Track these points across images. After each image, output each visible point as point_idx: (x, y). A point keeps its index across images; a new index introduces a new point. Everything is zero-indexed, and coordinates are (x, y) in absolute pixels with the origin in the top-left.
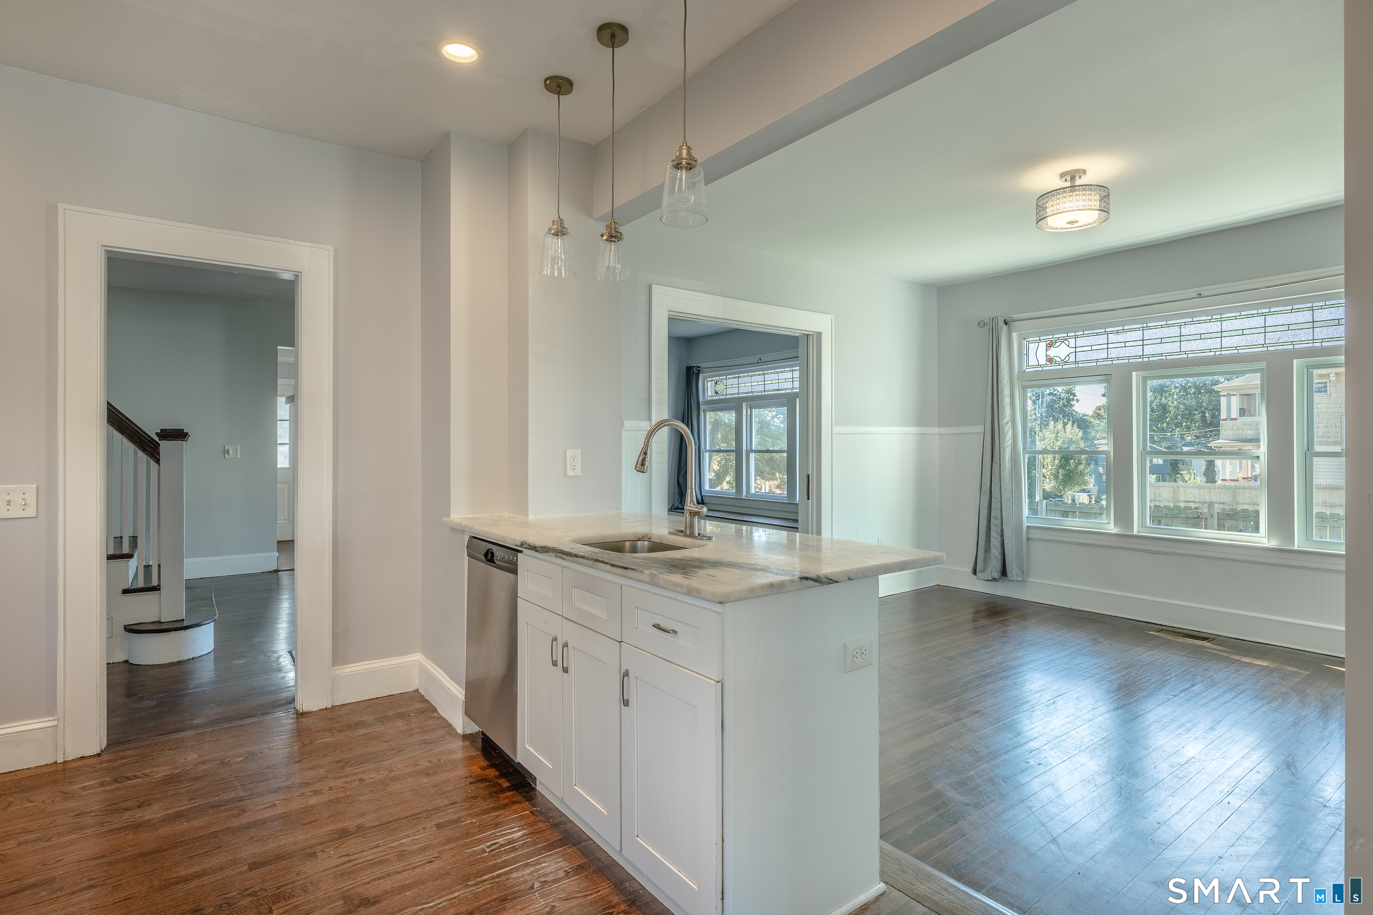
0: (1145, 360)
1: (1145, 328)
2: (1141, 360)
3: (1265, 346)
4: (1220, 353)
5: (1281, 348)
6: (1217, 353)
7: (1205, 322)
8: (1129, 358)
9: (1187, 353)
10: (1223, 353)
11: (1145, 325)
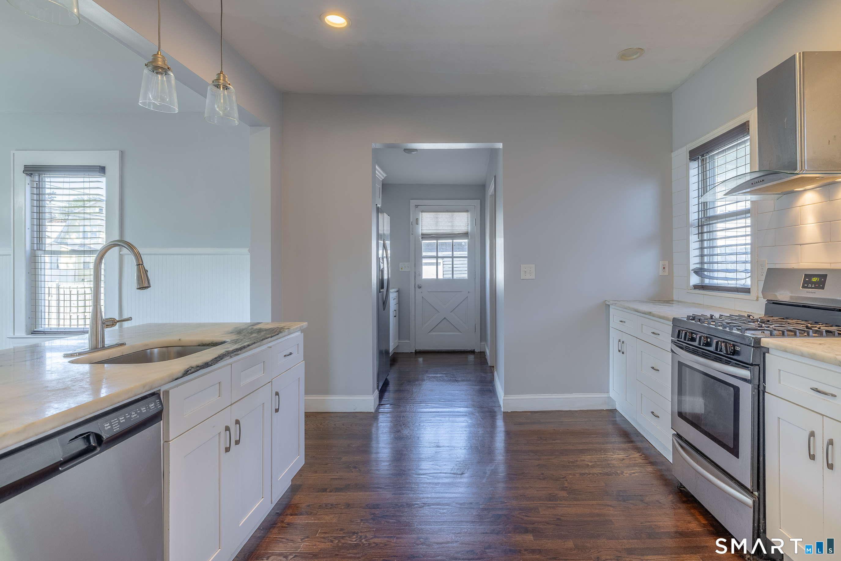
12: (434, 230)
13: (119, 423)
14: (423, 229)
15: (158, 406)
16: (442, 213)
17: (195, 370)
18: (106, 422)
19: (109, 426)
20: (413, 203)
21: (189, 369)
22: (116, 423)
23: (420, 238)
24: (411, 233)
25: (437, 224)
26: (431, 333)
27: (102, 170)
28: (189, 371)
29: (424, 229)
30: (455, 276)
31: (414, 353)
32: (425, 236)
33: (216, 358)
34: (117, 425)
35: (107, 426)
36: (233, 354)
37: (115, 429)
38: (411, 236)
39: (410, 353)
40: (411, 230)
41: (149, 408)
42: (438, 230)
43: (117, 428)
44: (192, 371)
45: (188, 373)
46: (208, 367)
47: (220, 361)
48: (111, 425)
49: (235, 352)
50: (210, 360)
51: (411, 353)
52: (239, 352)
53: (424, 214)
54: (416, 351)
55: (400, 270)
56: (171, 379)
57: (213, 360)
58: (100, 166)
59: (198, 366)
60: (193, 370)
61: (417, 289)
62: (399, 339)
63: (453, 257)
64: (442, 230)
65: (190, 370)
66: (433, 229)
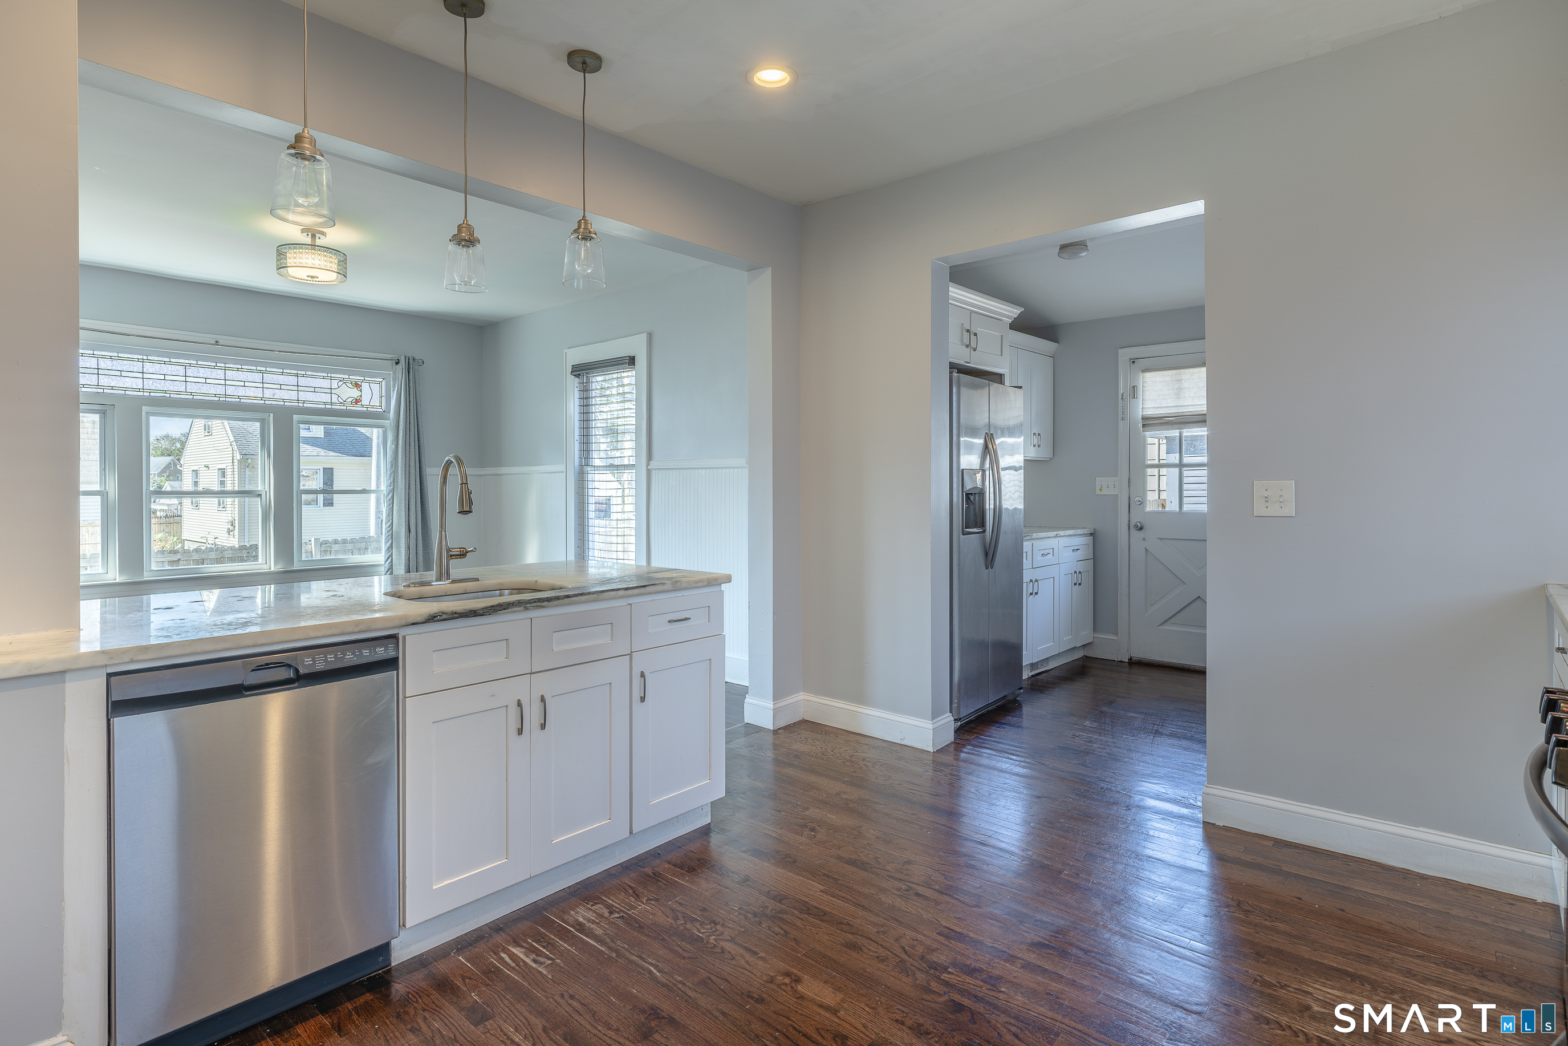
0: (146, 394)
1: (145, 361)
2: (142, 394)
3: (263, 399)
4: (224, 399)
5: (275, 403)
6: (221, 399)
7: (209, 367)
8: (126, 389)
9: (192, 394)
10: (227, 399)
11: (145, 357)
12: (1173, 408)
13: (326, 661)
14: (1146, 406)
15: (391, 652)
16: (1191, 370)
17: (450, 616)
18: (308, 657)
19: (310, 661)
20: (1125, 355)
21: (437, 614)
22: (321, 660)
23: (1140, 425)
24: (1120, 417)
25: (1179, 393)
26: (1166, 627)
27: (632, 361)
28: (437, 616)
29: (1149, 406)
30: (1186, 508)
31: (1127, 664)
32: (1150, 422)
33: (493, 606)
34: (323, 663)
35: (308, 661)
36: (531, 605)
37: (318, 666)
38: (1121, 423)
39: (1119, 661)
40: (1120, 412)
41: (376, 653)
42: (1181, 406)
43: (322, 665)
44: (441, 618)
45: (436, 618)
46: (476, 616)
47: (502, 611)
48: (314, 660)
49: (535, 602)
50: (480, 608)
51: (1121, 661)
52: (546, 603)
53: (1148, 375)
54: (1130, 659)
55: (1098, 492)
56: (403, 622)
57: (486, 608)
58: (629, 356)
59: (456, 613)
60: (444, 617)
61: (1133, 531)
62: (1095, 630)
63: (1181, 465)
64: (1191, 407)
65: (440, 616)
66: (1171, 405)
